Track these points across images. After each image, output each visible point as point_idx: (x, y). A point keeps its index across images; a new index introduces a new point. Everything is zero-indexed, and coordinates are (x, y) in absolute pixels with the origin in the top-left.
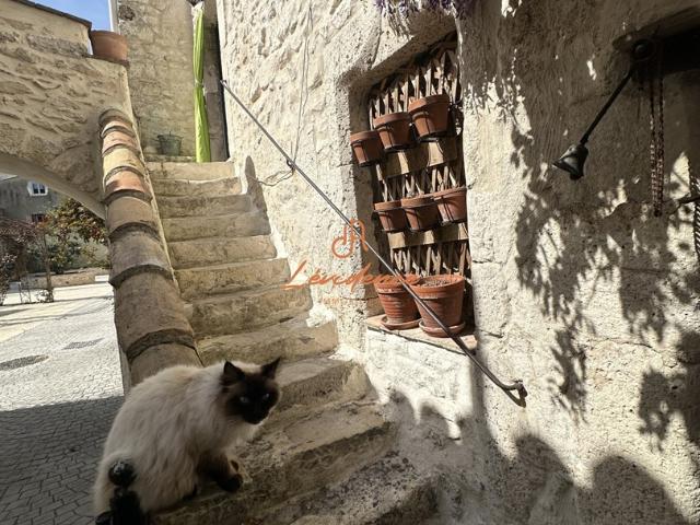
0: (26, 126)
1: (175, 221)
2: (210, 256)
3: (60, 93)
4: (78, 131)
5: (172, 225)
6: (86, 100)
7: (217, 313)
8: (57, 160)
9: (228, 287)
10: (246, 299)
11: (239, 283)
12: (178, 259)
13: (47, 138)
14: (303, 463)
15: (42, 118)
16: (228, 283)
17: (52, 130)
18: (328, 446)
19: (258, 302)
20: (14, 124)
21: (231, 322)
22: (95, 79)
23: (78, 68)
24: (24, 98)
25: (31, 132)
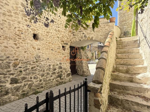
0: (99, 36)
1: (119, 50)
2: (124, 57)
3: (104, 30)
4: (106, 35)
5: (118, 51)
6: (108, 30)
7: (120, 68)
8: (103, 40)
9: (126, 64)
10: (128, 67)
11: (129, 63)
12: (117, 57)
13: (102, 37)
14: (125, 101)
15: (101, 34)
16: (126, 63)
17: (102, 36)
18: (133, 102)
19: (131, 68)
20: (98, 36)
21: (123, 71)
22: (109, 26)
23: (107, 25)
24: (100, 32)
25: (100, 37)
